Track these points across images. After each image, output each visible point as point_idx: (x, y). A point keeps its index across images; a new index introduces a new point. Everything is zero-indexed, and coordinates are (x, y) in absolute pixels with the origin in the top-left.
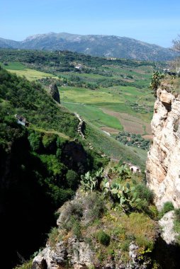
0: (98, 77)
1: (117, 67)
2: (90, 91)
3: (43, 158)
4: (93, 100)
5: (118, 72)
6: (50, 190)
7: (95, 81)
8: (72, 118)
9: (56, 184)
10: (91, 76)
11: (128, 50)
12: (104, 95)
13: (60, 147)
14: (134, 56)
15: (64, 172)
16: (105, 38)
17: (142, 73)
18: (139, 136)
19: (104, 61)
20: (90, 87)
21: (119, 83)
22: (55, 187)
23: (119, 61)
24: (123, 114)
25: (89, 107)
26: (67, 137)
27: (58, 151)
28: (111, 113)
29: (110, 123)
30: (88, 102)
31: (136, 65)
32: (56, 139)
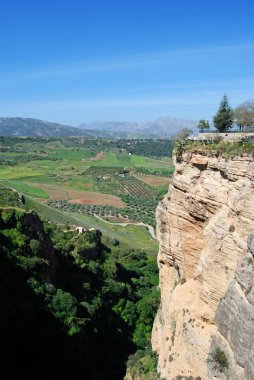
0: (15, 155)
1: (29, 144)
2: (11, 168)
3: (6, 233)
4: (16, 176)
5: (32, 149)
6: (19, 261)
7: (12, 158)
8: (12, 193)
9: (23, 254)
10: (8, 154)
11: (34, 129)
12: (24, 170)
13: (19, 220)
14: (40, 134)
15: (27, 242)
16: (11, 119)
17: (52, 147)
18: (65, 201)
19: (17, 140)
20: (9, 164)
21: (35, 158)
22: (23, 258)
23: (29, 139)
24: (46, 185)
25: (12, 182)
26: (24, 211)
27: (18, 224)
28: (35, 185)
29: (37, 194)
30: (12, 177)
31: (45, 141)
32: (14, 214)
